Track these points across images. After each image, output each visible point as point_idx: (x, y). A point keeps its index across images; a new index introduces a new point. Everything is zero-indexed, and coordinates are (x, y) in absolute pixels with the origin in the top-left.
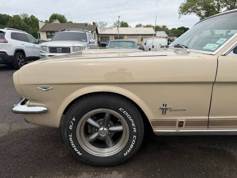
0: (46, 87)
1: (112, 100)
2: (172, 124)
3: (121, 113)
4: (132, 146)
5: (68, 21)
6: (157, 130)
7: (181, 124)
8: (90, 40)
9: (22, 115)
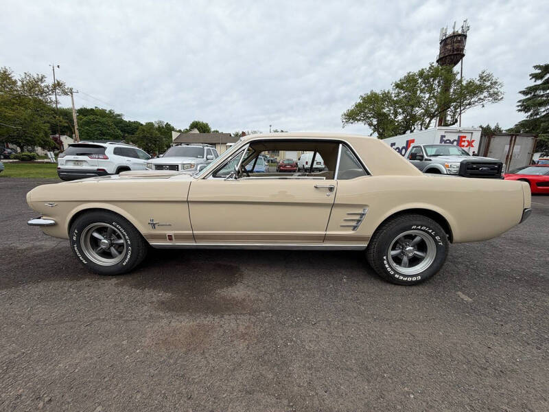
0: (52, 203)
1: (106, 215)
2: (162, 237)
3: (115, 227)
4: (129, 256)
5: (212, 130)
6: (153, 243)
7: (170, 238)
8: (209, 157)
9: (39, 227)
